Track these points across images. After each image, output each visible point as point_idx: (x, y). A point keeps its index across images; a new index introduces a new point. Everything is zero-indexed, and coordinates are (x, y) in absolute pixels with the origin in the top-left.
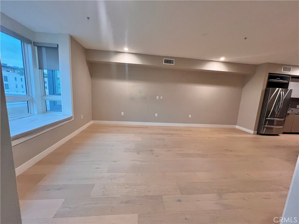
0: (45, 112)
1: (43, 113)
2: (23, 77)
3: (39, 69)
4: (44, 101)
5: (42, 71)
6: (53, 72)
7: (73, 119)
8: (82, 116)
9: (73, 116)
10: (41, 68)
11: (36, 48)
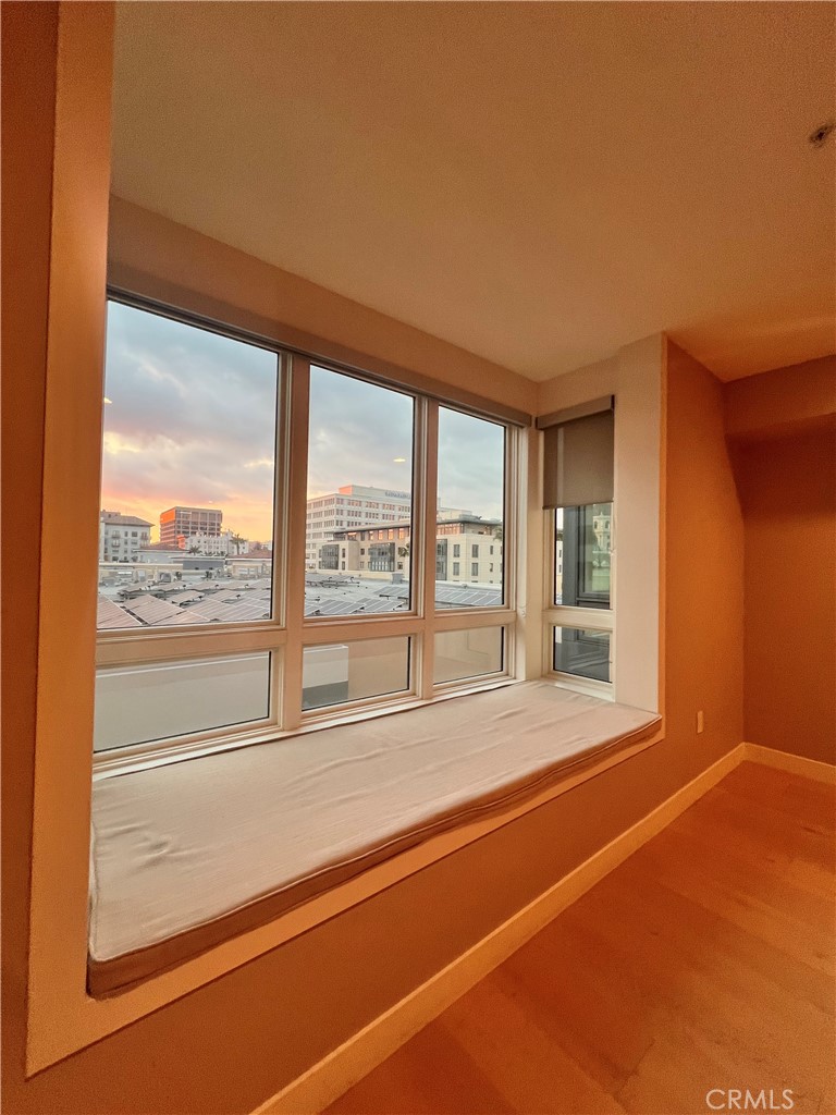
0: (549, 673)
1: (542, 676)
2: (498, 544)
3: (544, 508)
4: (550, 629)
5: (551, 512)
6: (582, 512)
7: (661, 735)
8: (700, 714)
9: (664, 720)
10: (550, 505)
11: (542, 435)
